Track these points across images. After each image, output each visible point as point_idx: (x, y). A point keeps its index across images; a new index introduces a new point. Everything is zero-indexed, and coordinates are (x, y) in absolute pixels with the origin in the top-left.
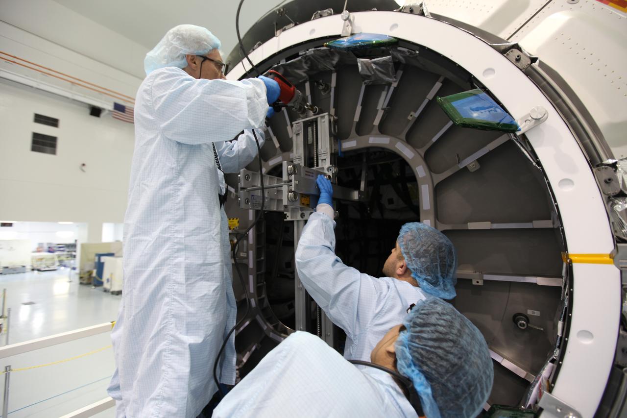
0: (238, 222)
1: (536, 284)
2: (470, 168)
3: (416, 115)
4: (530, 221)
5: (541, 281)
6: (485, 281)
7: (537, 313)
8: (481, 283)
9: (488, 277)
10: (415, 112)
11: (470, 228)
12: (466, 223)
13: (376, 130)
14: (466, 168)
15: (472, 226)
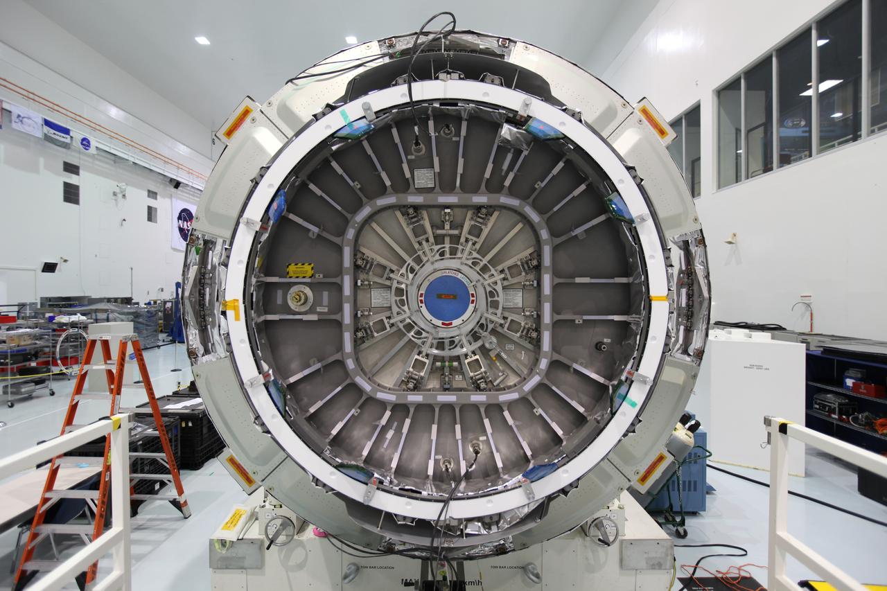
0: (312, 268)
1: (613, 320)
2: (579, 237)
3: (543, 185)
4: (613, 278)
5: (616, 318)
6: (584, 320)
7: (609, 341)
8: (581, 322)
9: (585, 317)
10: (542, 182)
11: (576, 282)
12: (574, 278)
13: (505, 191)
14: (576, 236)
15: (578, 280)
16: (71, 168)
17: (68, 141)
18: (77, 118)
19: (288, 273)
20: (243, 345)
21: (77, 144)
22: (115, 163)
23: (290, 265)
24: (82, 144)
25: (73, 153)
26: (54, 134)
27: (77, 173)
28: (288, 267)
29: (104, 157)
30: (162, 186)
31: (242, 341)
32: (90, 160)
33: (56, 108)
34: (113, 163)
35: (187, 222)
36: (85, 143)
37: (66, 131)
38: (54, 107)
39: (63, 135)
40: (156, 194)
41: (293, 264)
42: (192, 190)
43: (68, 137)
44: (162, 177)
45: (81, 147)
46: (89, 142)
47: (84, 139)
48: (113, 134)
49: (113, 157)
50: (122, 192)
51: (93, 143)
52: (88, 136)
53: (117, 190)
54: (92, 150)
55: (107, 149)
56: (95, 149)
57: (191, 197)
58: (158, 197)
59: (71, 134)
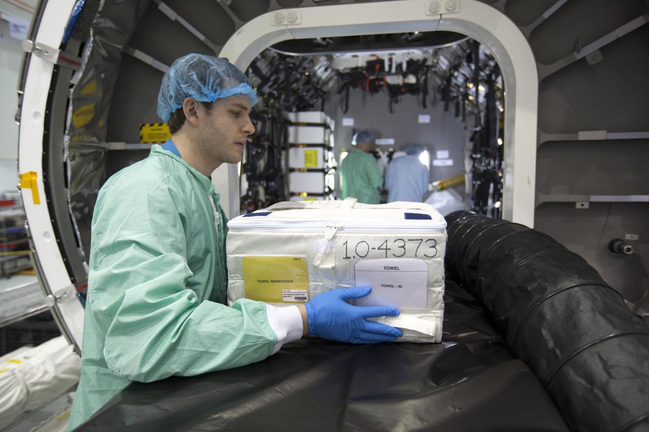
2: (589, 60)
6: (592, 204)
8: (586, 206)
9: (595, 198)
11: (580, 138)
14: (584, 59)
19: (141, 138)
20: (48, 240)
23: (143, 125)
28: (141, 128)
31: (46, 234)
41: (148, 125)
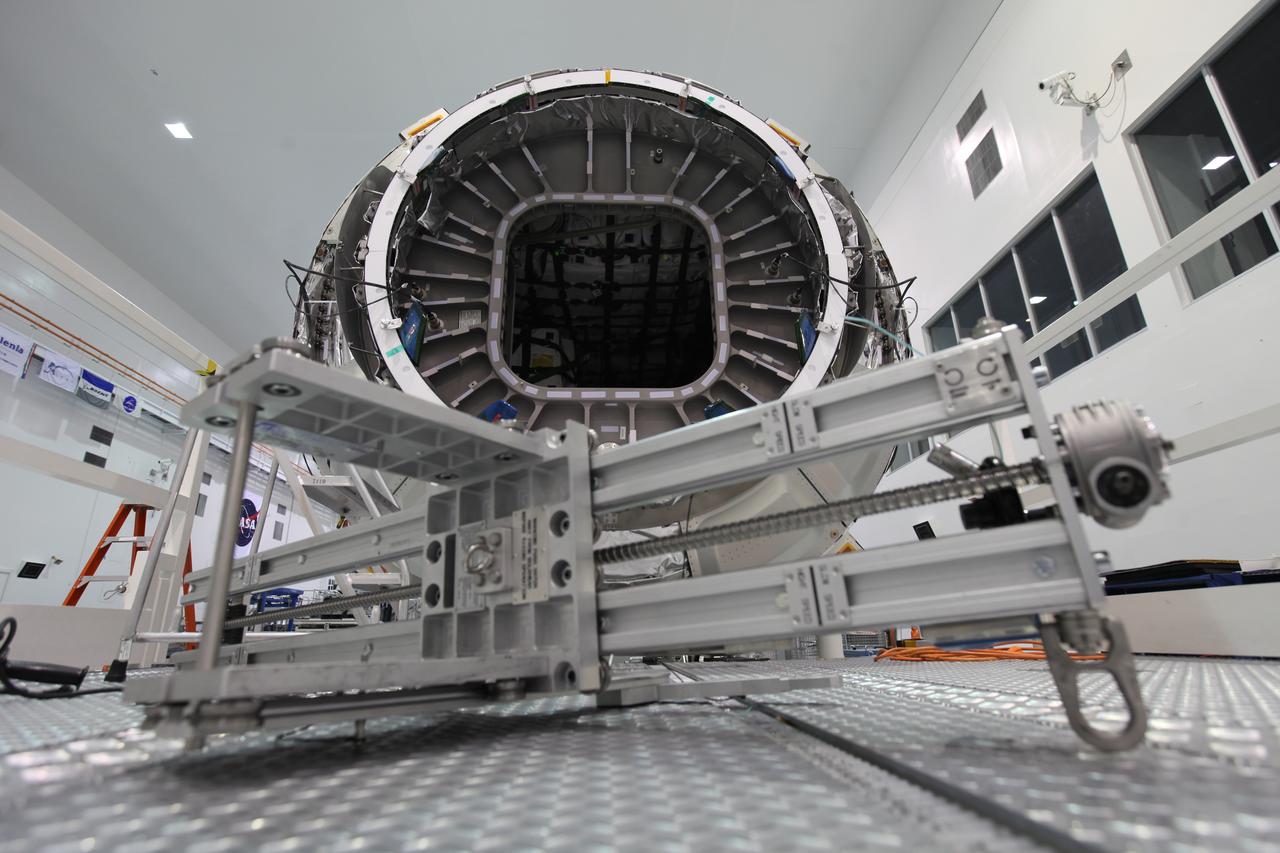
16: (102, 436)
17: (108, 399)
18: (128, 372)
21: (119, 403)
22: (163, 432)
24: (125, 404)
25: (110, 417)
26: (92, 389)
27: (108, 443)
29: (153, 425)
30: (220, 467)
32: (130, 427)
33: (103, 357)
34: (159, 431)
35: (246, 518)
36: (130, 403)
37: (108, 387)
38: (102, 357)
39: (104, 392)
40: (210, 476)
42: (261, 475)
43: (110, 394)
44: (222, 455)
45: (122, 407)
46: (134, 402)
47: (128, 399)
48: (168, 395)
49: (161, 425)
50: (163, 470)
51: (140, 405)
52: (135, 395)
53: (158, 468)
54: (136, 413)
55: (157, 413)
56: (140, 411)
57: (257, 484)
58: (212, 481)
59: (114, 391)
